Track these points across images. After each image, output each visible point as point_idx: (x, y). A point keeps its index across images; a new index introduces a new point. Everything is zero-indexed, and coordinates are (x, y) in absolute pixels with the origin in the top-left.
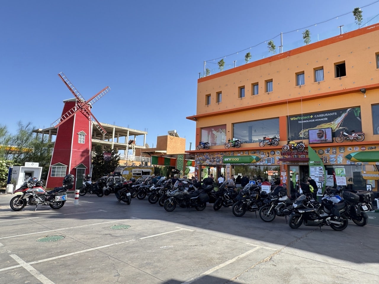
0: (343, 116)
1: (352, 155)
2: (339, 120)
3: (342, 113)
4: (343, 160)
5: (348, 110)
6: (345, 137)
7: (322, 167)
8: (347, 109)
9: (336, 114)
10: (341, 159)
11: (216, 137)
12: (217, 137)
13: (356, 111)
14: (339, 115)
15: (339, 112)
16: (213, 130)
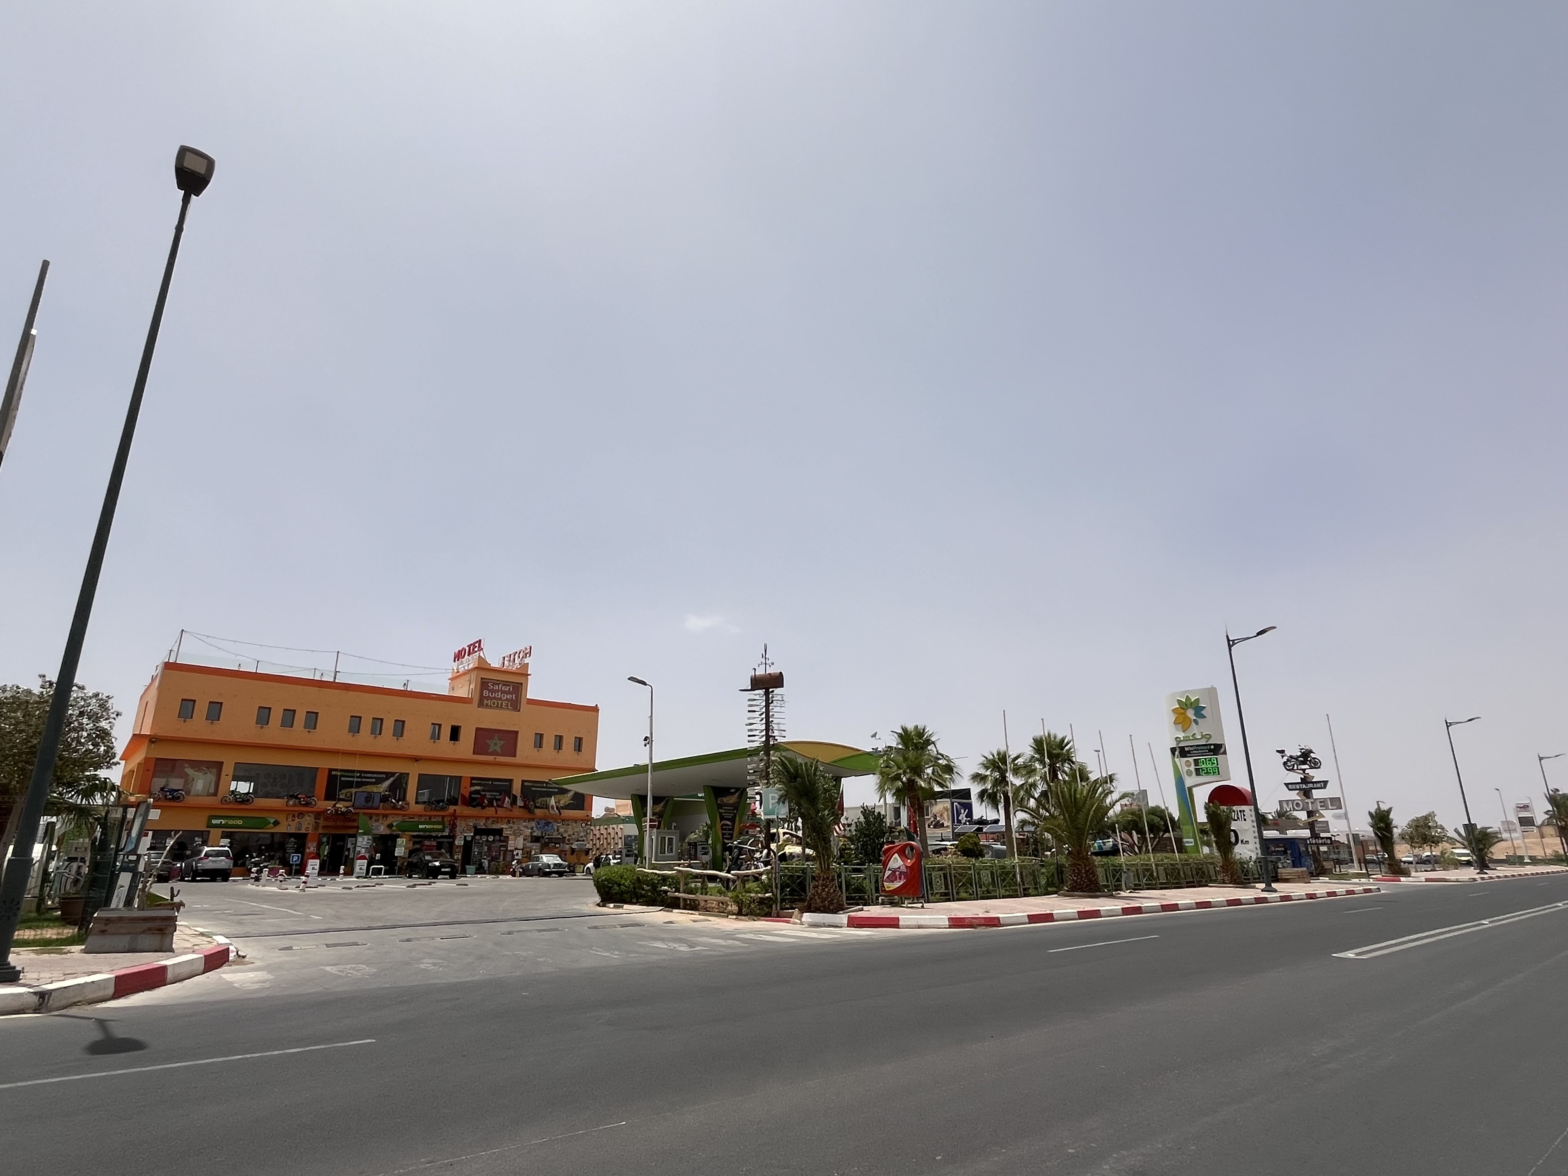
0: (392, 779)
1: (395, 824)
2: (387, 783)
3: (390, 777)
4: (384, 829)
5: (397, 774)
6: (392, 805)
7: (370, 837)
8: (395, 773)
9: (384, 776)
10: (382, 829)
11: (191, 779)
12: (193, 780)
13: (404, 778)
14: (387, 779)
15: (389, 775)
16: (186, 765)
